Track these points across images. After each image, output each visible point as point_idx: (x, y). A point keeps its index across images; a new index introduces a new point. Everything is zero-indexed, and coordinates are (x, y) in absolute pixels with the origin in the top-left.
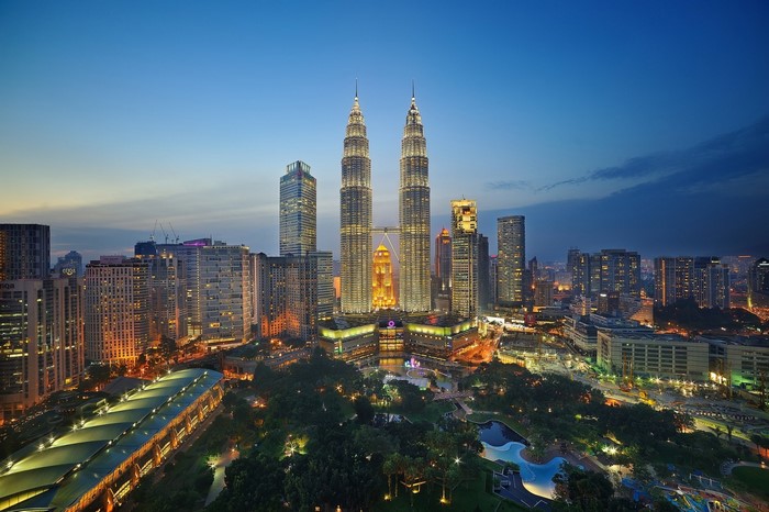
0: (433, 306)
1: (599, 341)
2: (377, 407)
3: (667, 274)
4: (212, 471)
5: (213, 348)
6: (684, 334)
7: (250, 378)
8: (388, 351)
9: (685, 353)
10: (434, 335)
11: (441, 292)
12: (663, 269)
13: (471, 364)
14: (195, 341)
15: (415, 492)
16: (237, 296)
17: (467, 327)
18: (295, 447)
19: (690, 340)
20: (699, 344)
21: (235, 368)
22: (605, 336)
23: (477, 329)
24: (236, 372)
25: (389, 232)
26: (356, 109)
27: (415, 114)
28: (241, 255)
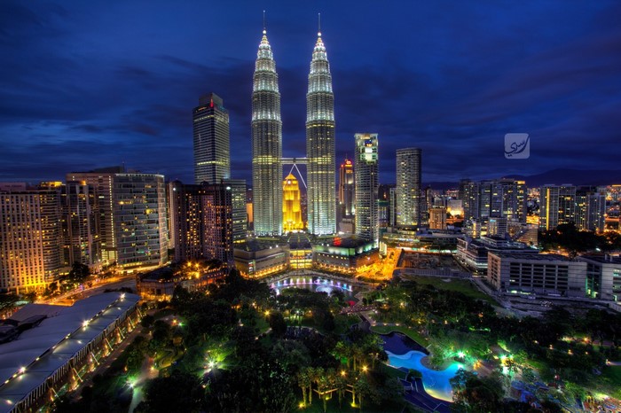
0: (338, 229)
1: (489, 260)
2: (289, 321)
3: (551, 201)
4: (132, 390)
5: (130, 271)
6: (566, 254)
7: (168, 298)
8: (298, 270)
9: (567, 271)
10: (340, 255)
11: (345, 216)
12: (548, 197)
13: (374, 281)
14: (109, 266)
15: (327, 399)
16: (152, 222)
17: (369, 248)
18: (214, 362)
19: (571, 260)
20: (579, 263)
21: (153, 290)
22: (495, 256)
23: (378, 249)
24: (153, 294)
25: (298, 162)
26: (265, 44)
27: (321, 50)
28: (156, 182)
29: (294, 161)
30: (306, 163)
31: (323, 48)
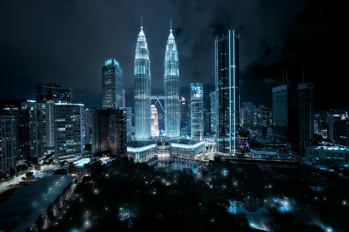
10: (185, 148)
17: (200, 144)
23: (204, 145)
25: (159, 98)
26: (142, 33)
27: (172, 39)
28: (79, 108)
29: (158, 97)
30: (164, 98)
31: (173, 38)
